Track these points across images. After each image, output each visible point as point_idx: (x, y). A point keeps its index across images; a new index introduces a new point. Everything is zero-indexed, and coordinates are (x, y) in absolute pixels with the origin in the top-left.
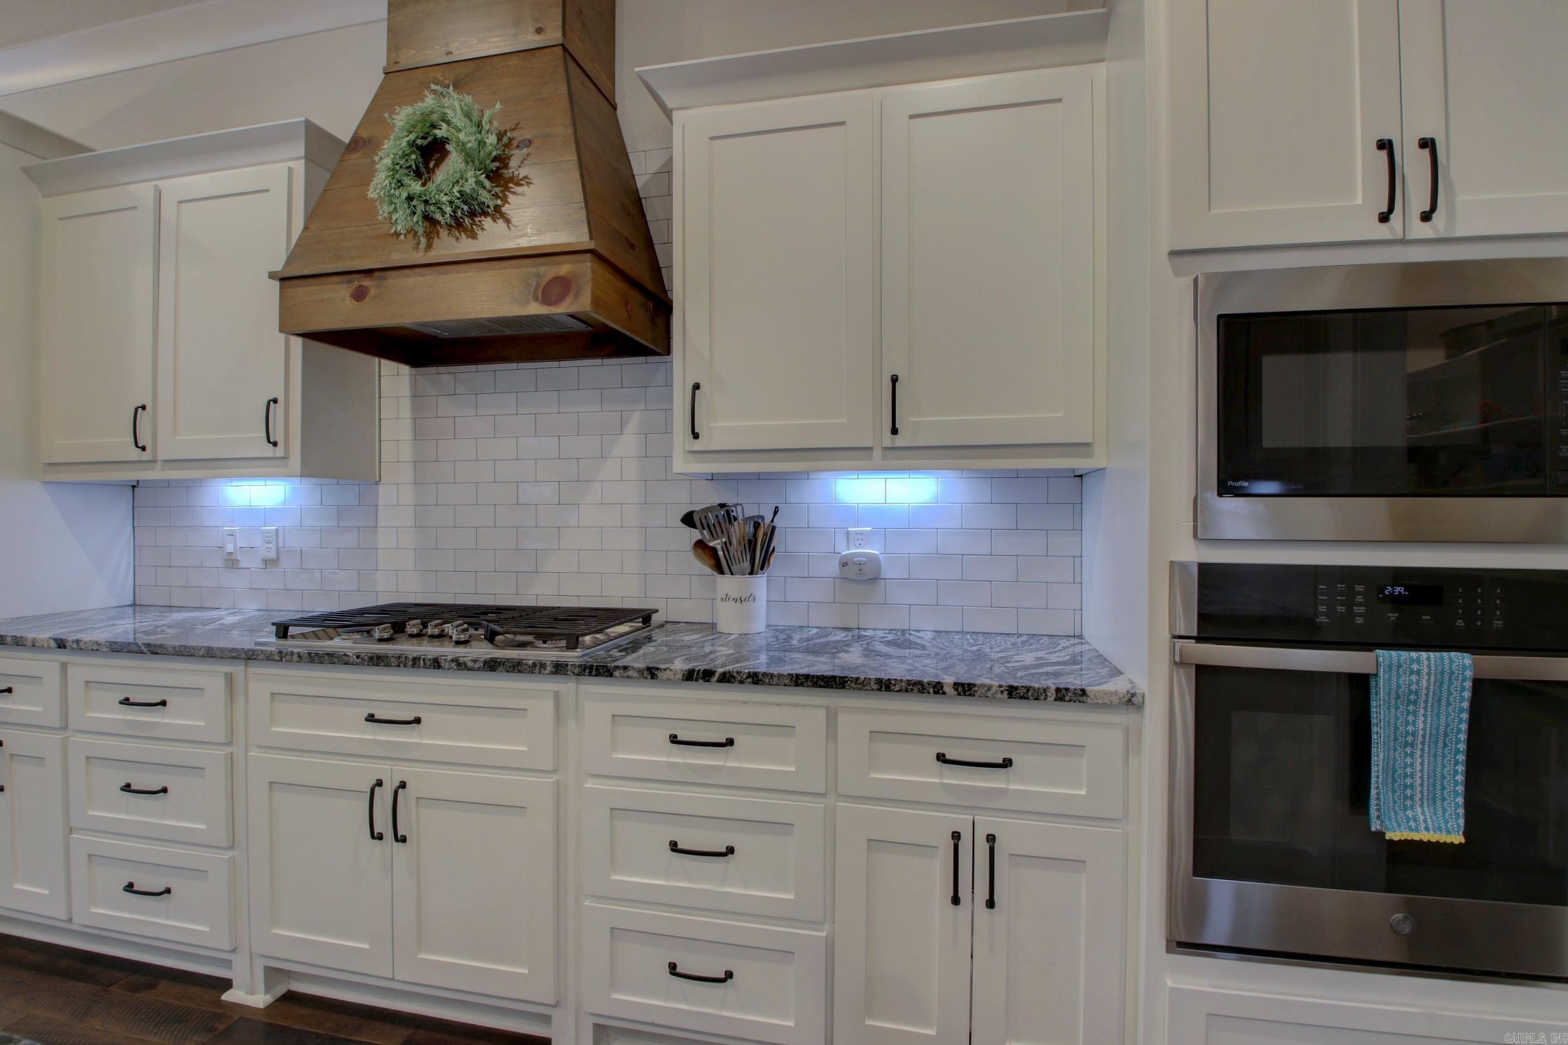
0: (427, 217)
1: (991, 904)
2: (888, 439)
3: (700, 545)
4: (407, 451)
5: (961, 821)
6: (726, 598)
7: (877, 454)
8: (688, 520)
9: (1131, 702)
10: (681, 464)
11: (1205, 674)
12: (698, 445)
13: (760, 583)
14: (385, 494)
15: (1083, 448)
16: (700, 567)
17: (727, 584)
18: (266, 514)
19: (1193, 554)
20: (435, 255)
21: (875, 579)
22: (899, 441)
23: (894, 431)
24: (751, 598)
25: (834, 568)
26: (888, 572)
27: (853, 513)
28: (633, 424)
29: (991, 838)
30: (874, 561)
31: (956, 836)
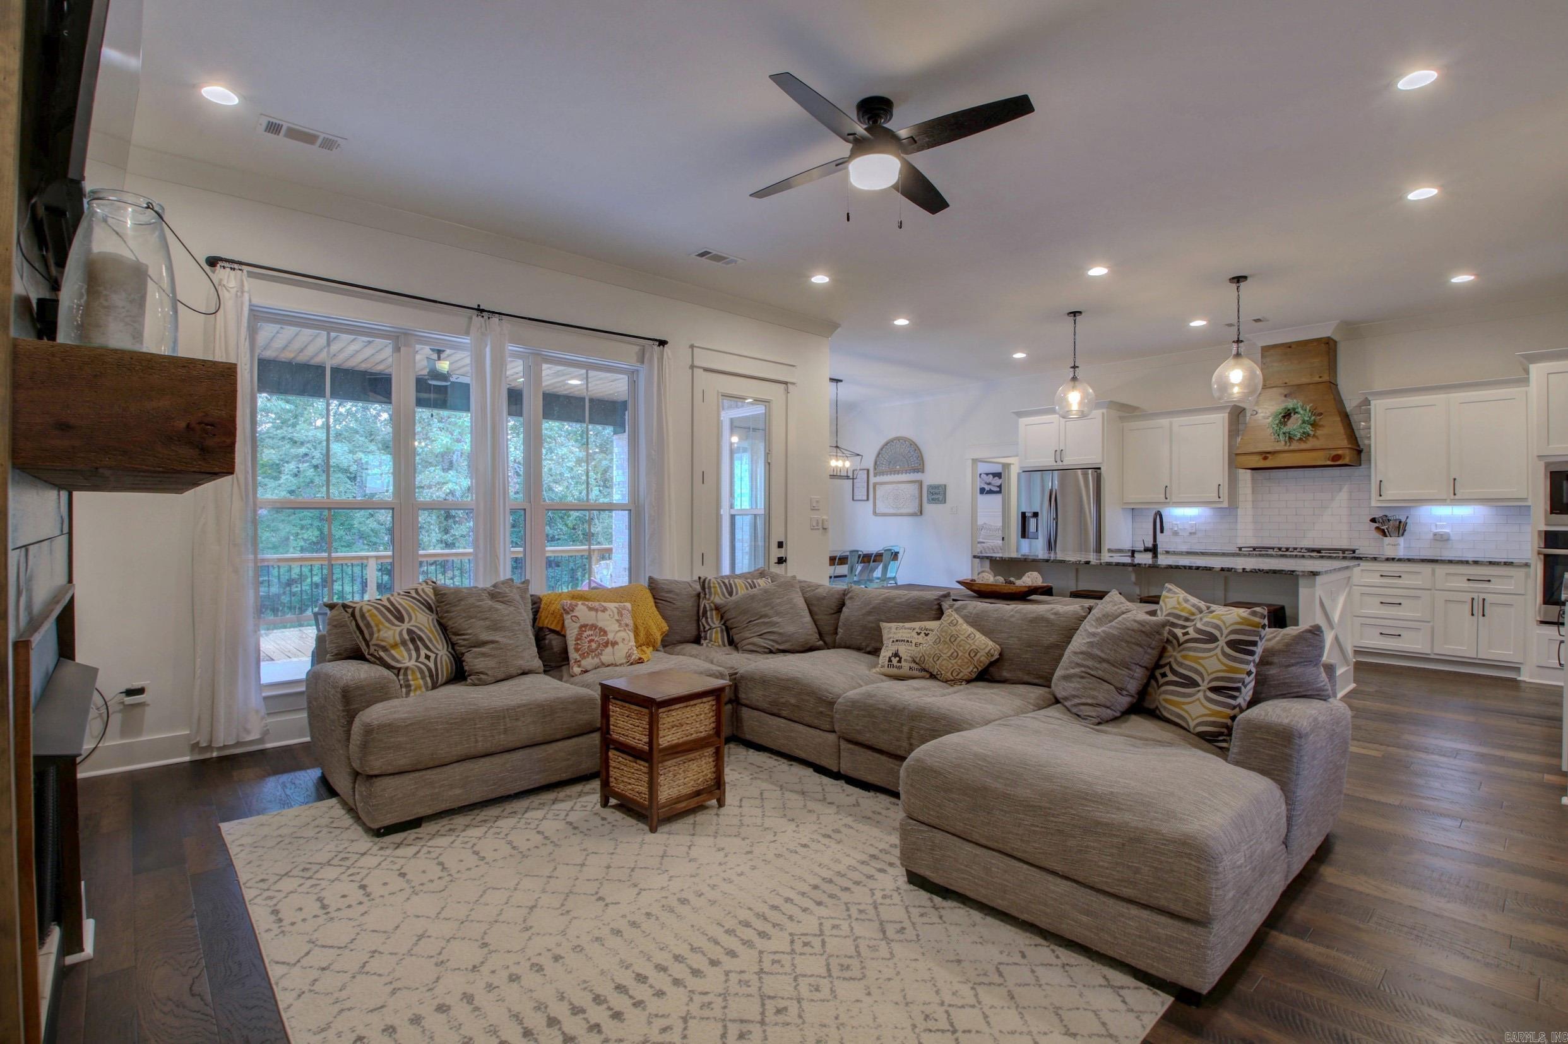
0: (1290, 438)
1: (1484, 615)
2: (1452, 496)
3: (1377, 528)
4: (1250, 497)
5: (1475, 596)
6: (1389, 544)
7: (1448, 501)
8: (1373, 520)
9: (1527, 565)
10: (1374, 504)
11: (1546, 556)
12: (1381, 498)
13: (1401, 540)
14: (1240, 511)
15: (1525, 499)
16: (1378, 535)
17: (1387, 540)
18: (1191, 518)
19: (1544, 528)
20: (1292, 448)
21: (1448, 540)
22: (1456, 497)
23: (1455, 494)
24: (1399, 544)
25: (1431, 536)
26: (1453, 537)
27: (1440, 518)
28: (1345, 488)
29: (1484, 600)
30: (1448, 534)
31: (1473, 599)
